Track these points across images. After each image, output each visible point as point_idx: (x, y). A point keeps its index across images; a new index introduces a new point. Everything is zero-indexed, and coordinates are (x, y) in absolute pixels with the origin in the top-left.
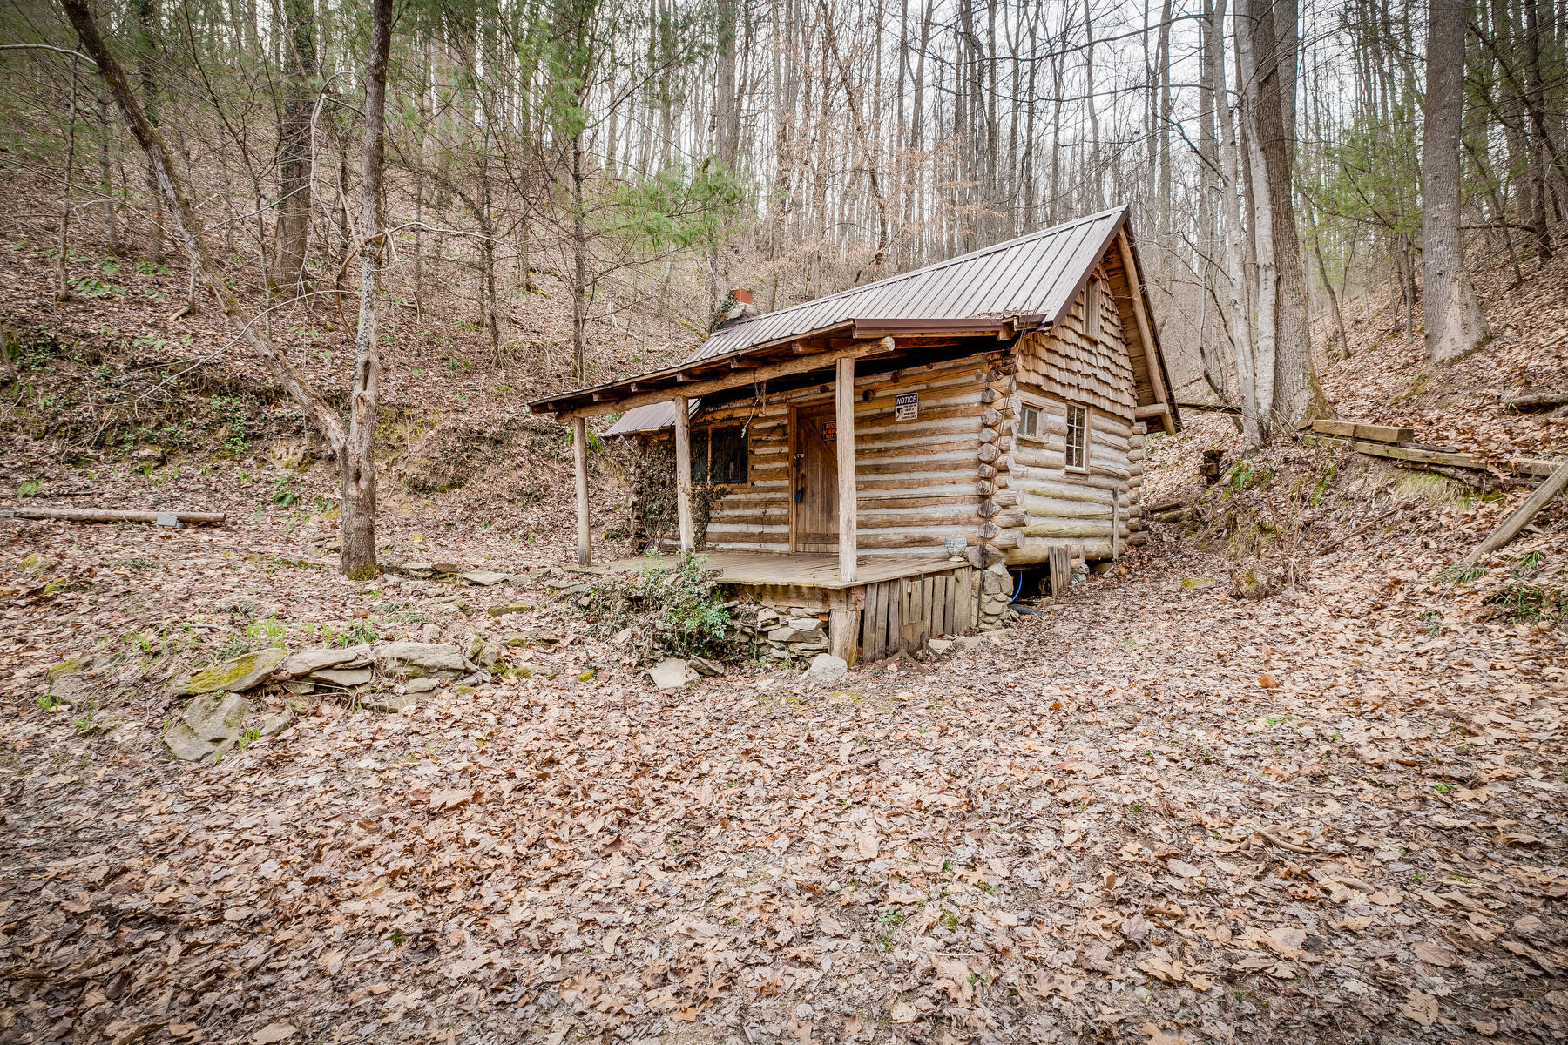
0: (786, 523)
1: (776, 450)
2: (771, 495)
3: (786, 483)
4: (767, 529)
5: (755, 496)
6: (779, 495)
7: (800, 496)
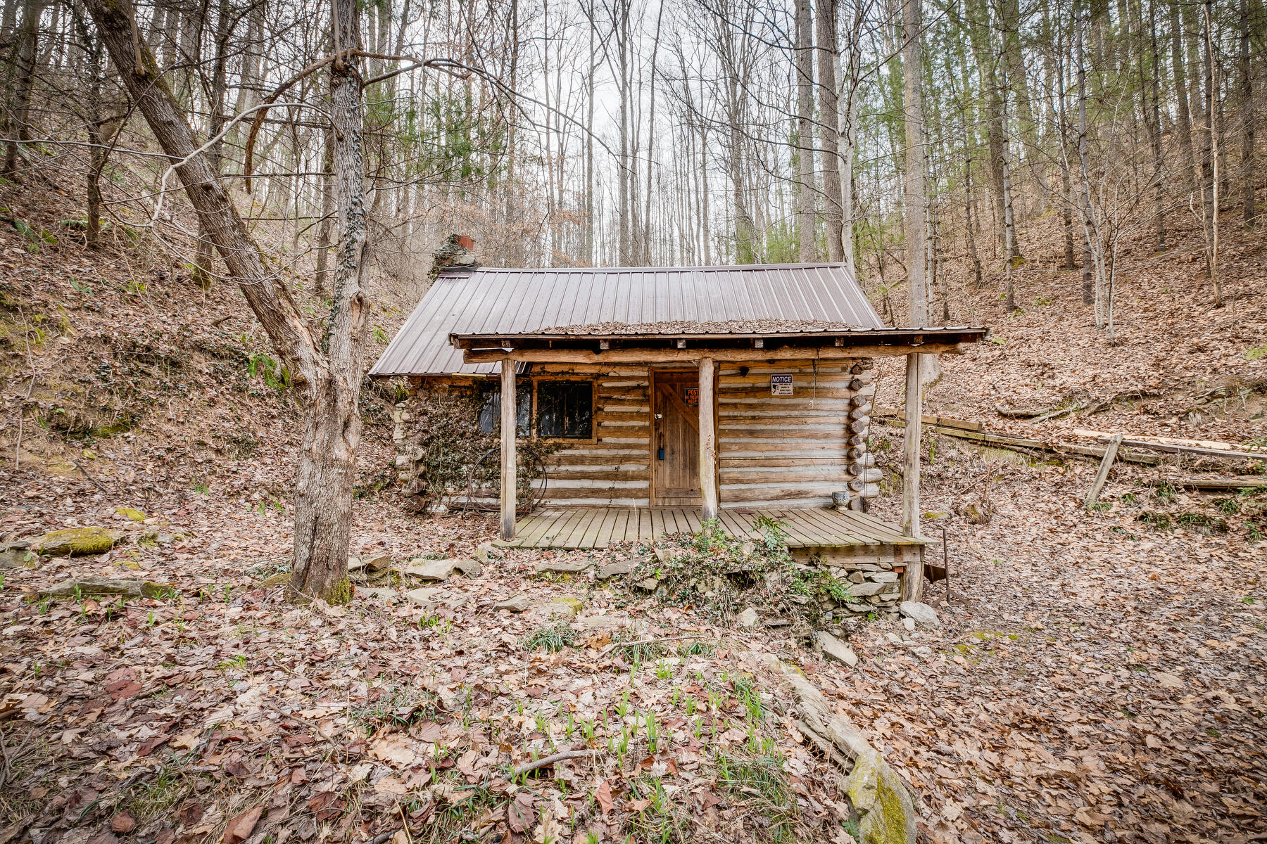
0: (646, 479)
1: (634, 409)
2: (626, 452)
3: (646, 441)
4: (619, 485)
5: (602, 452)
6: (635, 452)
7: (660, 454)
